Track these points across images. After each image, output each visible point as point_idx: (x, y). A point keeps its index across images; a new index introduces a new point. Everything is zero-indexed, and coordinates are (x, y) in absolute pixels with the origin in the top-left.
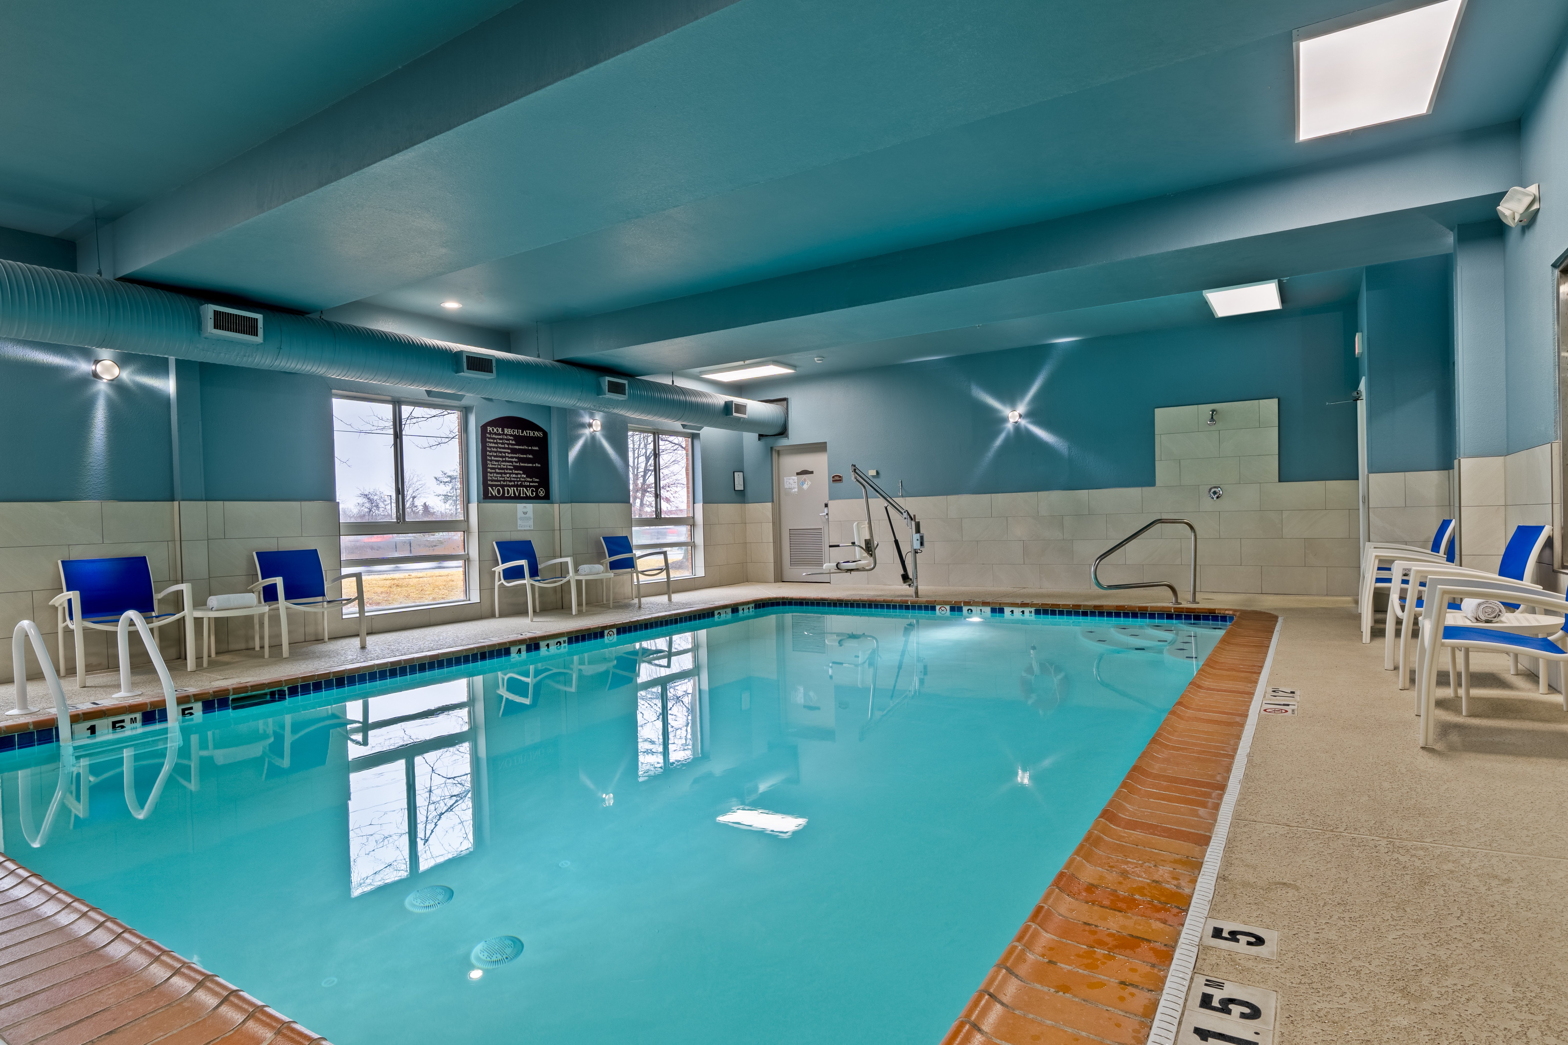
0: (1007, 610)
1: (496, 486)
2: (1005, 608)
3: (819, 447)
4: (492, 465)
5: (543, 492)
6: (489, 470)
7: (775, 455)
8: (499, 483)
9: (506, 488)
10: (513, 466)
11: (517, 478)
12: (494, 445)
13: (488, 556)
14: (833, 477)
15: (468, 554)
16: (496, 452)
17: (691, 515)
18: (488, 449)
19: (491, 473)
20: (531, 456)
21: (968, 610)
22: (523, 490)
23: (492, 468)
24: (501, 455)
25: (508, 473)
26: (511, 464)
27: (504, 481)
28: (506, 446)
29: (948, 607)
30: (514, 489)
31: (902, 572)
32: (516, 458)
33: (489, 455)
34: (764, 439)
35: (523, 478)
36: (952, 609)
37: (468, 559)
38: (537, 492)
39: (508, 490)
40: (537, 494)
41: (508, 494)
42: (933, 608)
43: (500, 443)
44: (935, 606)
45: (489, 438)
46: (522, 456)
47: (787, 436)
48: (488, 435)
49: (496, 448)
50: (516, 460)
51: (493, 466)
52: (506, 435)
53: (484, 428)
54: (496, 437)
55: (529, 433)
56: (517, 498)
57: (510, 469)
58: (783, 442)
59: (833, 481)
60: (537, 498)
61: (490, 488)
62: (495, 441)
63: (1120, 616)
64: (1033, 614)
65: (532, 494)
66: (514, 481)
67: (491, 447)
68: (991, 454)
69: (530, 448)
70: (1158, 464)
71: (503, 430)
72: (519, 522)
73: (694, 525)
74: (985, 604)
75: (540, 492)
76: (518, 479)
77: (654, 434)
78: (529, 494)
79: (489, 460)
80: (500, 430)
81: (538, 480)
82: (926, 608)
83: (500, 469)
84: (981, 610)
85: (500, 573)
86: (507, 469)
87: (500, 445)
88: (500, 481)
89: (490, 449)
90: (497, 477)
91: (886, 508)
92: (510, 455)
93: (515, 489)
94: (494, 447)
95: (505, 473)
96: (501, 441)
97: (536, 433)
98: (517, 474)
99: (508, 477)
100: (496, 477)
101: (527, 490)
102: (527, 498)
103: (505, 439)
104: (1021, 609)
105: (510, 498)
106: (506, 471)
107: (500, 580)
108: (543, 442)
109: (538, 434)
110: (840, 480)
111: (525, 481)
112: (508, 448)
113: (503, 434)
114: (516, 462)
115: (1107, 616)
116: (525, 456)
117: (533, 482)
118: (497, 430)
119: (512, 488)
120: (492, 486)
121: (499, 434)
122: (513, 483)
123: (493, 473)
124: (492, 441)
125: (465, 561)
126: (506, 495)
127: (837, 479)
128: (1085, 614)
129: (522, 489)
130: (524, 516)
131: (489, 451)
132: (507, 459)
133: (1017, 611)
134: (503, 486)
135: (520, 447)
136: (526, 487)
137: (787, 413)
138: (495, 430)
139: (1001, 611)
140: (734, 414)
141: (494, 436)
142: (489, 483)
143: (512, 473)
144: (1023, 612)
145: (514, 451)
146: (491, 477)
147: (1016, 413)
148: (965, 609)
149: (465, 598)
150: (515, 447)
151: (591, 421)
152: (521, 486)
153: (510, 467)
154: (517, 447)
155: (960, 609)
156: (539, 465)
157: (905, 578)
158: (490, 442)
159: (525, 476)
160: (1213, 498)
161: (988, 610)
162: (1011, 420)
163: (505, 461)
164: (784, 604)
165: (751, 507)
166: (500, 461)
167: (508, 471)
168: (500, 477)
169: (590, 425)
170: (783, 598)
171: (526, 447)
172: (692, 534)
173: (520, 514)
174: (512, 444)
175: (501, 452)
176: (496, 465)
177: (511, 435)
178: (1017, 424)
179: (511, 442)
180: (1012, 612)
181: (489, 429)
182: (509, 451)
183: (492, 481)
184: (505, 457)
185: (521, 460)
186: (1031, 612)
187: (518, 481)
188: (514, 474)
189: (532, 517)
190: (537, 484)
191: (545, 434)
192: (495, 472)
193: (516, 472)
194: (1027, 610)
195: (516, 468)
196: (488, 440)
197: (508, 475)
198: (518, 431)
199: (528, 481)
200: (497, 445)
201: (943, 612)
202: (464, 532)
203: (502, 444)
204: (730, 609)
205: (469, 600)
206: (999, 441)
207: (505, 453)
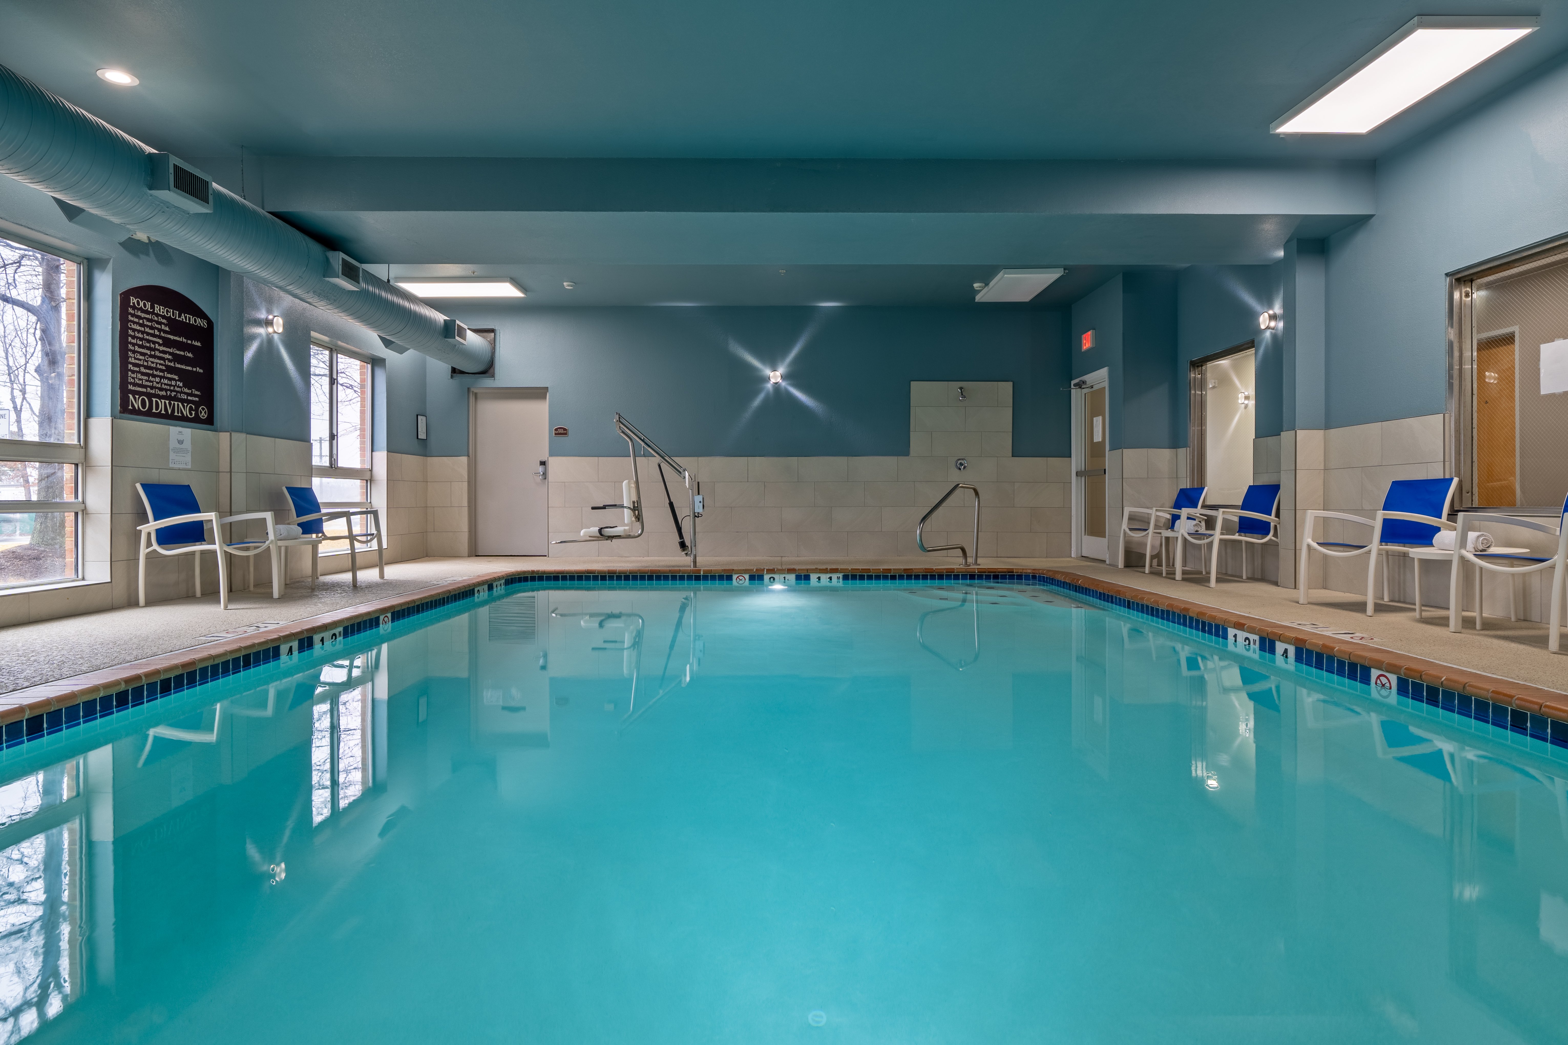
0: (814, 577)
1: (141, 394)
2: (811, 575)
3: (538, 393)
4: (135, 359)
5: (205, 413)
6: (130, 366)
7: (472, 399)
8: (144, 390)
9: (154, 400)
10: (165, 366)
11: (171, 385)
12: (138, 328)
13: (127, 505)
14: (556, 430)
15: (83, 502)
16: (141, 339)
17: (368, 466)
18: (130, 332)
19: (133, 372)
20: (190, 355)
21: (770, 578)
22: (178, 405)
23: (135, 365)
24: (148, 345)
25: (158, 376)
26: (162, 362)
27: (152, 388)
28: (157, 333)
29: (747, 576)
30: (165, 403)
31: (678, 540)
32: (170, 354)
33: (131, 343)
34: (459, 378)
35: (178, 387)
36: (752, 578)
37: (85, 511)
38: (196, 410)
39: (157, 402)
40: (197, 414)
41: (157, 408)
42: (729, 578)
43: (147, 326)
44: (732, 575)
45: (133, 315)
46: (178, 352)
47: (493, 376)
48: (130, 310)
49: (143, 333)
50: (170, 357)
51: (137, 362)
52: (157, 315)
53: (125, 297)
54: (143, 315)
55: (189, 318)
56: (169, 417)
57: (161, 371)
58: (487, 383)
59: (556, 434)
60: (197, 420)
61: (131, 396)
62: (141, 321)
63: (927, 579)
64: (841, 580)
65: (191, 414)
66: (166, 390)
67: (134, 330)
68: (748, 414)
69: (189, 342)
70: (912, 434)
71: (153, 307)
72: (172, 455)
73: (371, 481)
74: (790, 571)
75: (201, 412)
76: (172, 388)
77: (331, 351)
78: (186, 412)
79: (131, 350)
80: (148, 305)
81: (198, 393)
82: (721, 578)
83: (146, 367)
84: (785, 578)
85: (149, 534)
86: (157, 369)
87: (147, 330)
88: (146, 387)
89: (132, 334)
90: (142, 380)
91: (659, 466)
92: (162, 348)
93: (167, 402)
94: (139, 331)
95: (154, 376)
96: (150, 324)
97: (198, 320)
98: (170, 379)
99: (158, 383)
100: (140, 379)
101: (184, 406)
102: (183, 419)
103: (155, 321)
104: (829, 575)
105: (159, 415)
106: (155, 373)
107: (149, 544)
108: (207, 335)
109: (201, 323)
110: (566, 434)
111: (181, 392)
112: (159, 337)
113: (153, 313)
114: (170, 361)
115: (915, 579)
116: (182, 353)
117: (191, 395)
118: (145, 305)
119: (163, 401)
120: (134, 393)
121: (147, 312)
122: (164, 393)
123: (137, 372)
124: (136, 320)
125: (76, 514)
126: (154, 411)
127: (561, 432)
128: (893, 578)
129: (176, 403)
130: (178, 446)
131: (131, 336)
132: (157, 353)
133: (824, 578)
134: (150, 396)
135: (176, 338)
136: (183, 401)
137: (494, 348)
138: (142, 304)
139: (807, 578)
140: (457, 338)
141: (139, 313)
142: (130, 387)
143: (164, 377)
144: (830, 578)
145: (167, 343)
146: (133, 378)
147: (778, 373)
148: (767, 577)
149: (74, 576)
150: (169, 336)
151: (271, 317)
152: (175, 399)
153: (160, 367)
154: (172, 337)
155: (761, 578)
156: (201, 371)
157: (683, 545)
158: (134, 323)
159: (181, 385)
160: (960, 469)
161: (792, 577)
162: (773, 381)
163: (154, 357)
164: (533, 579)
165: (436, 463)
166: (146, 354)
167: (158, 373)
168: (147, 381)
169: (269, 323)
170: (533, 572)
171: (185, 340)
172: (367, 492)
173: (173, 444)
174: (165, 332)
175: (149, 341)
176: (140, 360)
177: (164, 317)
178: (776, 385)
179: (163, 326)
180: (819, 578)
181: (133, 300)
182: (161, 341)
183: (135, 385)
184: (155, 350)
185: (177, 358)
186: (838, 578)
187: (172, 391)
188: (167, 378)
189: (190, 449)
190: (197, 399)
191: (210, 323)
192: (139, 372)
193: (169, 376)
194: (834, 576)
195: (170, 370)
196: (130, 318)
197: (158, 380)
198: (173, 312)
199: (185, 393)
200: (143, 329)
201: (741, 582)
202: (77, 465)
203: (151, 328)
204: (487, 585)
205: (83, 579)
206: (757, 402)
207: (154, 343)
